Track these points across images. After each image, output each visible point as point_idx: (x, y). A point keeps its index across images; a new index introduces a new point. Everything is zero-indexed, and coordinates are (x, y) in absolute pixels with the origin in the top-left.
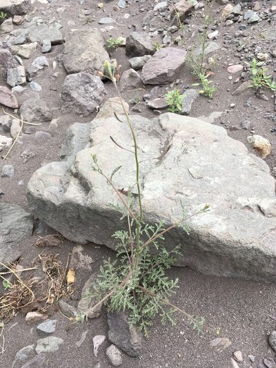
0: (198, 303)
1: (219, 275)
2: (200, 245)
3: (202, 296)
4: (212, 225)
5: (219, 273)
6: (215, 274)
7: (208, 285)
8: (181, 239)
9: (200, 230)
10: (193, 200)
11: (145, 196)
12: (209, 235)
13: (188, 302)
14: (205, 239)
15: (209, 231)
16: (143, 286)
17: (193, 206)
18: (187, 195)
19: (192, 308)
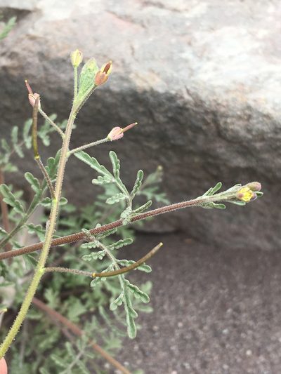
0: (213, 327)
1: (267, 246)
2: (221, 149)
3: (224, 307)
4: (257, 84)
5: (269, 239)
6: (258, 243)
7: (238, 276)
8: (162, 137)
9: (223, 98)
10: (196, 20)
11: (45, 11)
12: (248, 114)
13: (186, 325)
14: (237, 127)
15: (250, 99)
16: (46, 302)
17: (197, 35)
18: (175, 10)
19: (197, 340)
